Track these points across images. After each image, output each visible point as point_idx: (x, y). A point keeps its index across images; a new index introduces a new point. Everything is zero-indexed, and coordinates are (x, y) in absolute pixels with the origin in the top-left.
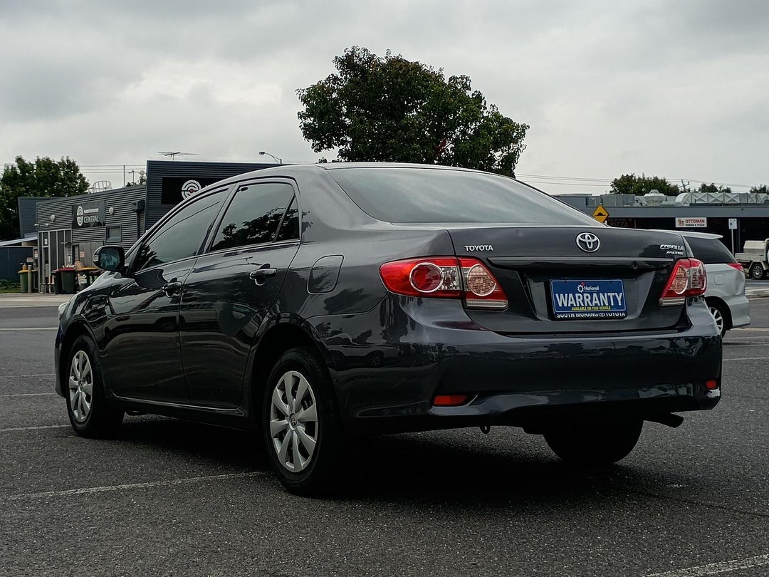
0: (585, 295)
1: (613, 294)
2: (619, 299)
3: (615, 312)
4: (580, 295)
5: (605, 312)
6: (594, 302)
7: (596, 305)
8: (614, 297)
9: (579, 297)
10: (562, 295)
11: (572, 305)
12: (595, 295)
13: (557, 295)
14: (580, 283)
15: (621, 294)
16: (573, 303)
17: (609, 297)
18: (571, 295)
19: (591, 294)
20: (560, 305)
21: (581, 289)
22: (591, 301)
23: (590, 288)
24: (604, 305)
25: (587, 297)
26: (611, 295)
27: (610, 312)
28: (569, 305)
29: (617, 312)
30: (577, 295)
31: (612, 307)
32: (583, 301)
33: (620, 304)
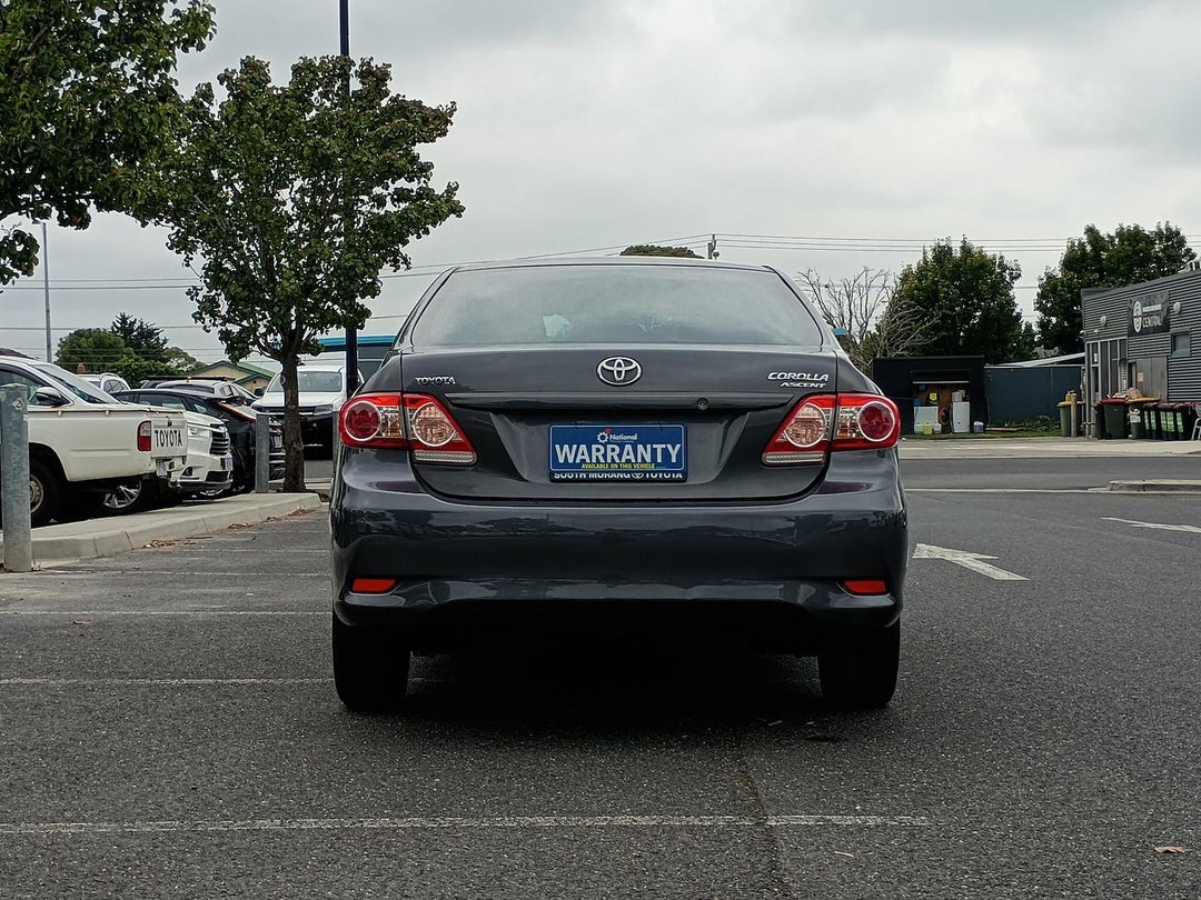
0: (609, 447)
1: (664, 446)
2: (673, 453)
3: (663, 472)
4: (601, 447)
5: (645, 472)
6: (625, 457)
7: (628, 461)
8: (665, 451)
9: (597, 451)
10: (566, 447)
11: (583, 461)
12: (628, 447)
13: (557, 446)
14: (602, 430)
15: (678, 446)
16: (586, 458)
17: (654, 451)
18: (583, 447)
19: (622, 445)
20: (562, 461)
21: (603, 438)
22: (620, 456)
23: (622, 437)
24: (644, 461)
25: (613, 450)
26: (659, 447)
27: (654, 472)
28: (578, 461)
29: (667, 472)
30: (594, 447)
31: (657, 465)
32: (605, 456)
33: (674, 460)
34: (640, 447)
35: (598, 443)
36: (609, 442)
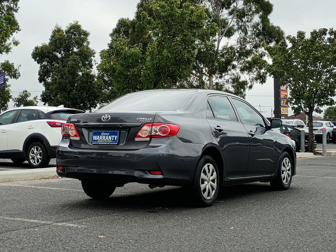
0: (103, 136)
1: (114, 136)
2: (116, 138)
3: (113, 142)
4: (102, 136)
5: (110, 142)
6: (106, 139)
7: (107, 140)
8: (114, 137)
9: (101, 137)
10: (95, 136)
12: (107, 136)
14: (103, 132)
15: (117, 136)
16: (99, 139)
17: (112, 137)
18: (98, 136)
19: (106, 136)
20: (94, 140)
22: (105, 138)
23: (106, 134)
24: (110, 140)
25: (104, 137)
26: (113, 136)
27: (112, 142)
28: (97, 140)
29: (114, 143)
30: (101, 136)
31: (112, 141)
32: (102, 138)
33: (116, 140)
34: (109, 136)
35: (101, 135)
36: (103, 135)
